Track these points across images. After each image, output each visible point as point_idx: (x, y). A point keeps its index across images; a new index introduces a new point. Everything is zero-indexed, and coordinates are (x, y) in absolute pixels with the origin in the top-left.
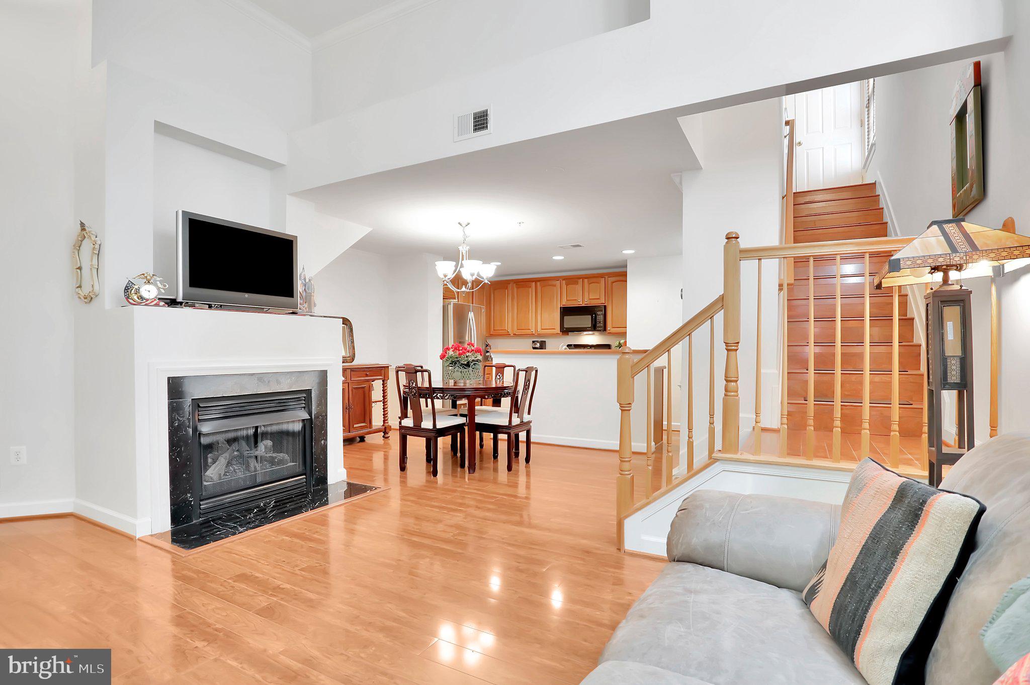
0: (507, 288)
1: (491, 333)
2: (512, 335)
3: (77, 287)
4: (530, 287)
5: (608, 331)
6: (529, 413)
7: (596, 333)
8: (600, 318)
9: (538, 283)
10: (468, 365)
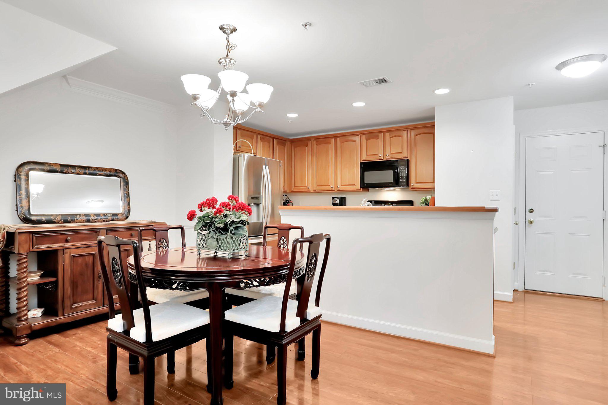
0: (307, 145)
1: (293, 189)
2: (312, 191)
4: (330, 143)
5: (411, 187)
6: (317, 304)
7: (398, 189)
8: (403, 172)
9: (338, 139)
10: (225, 229)
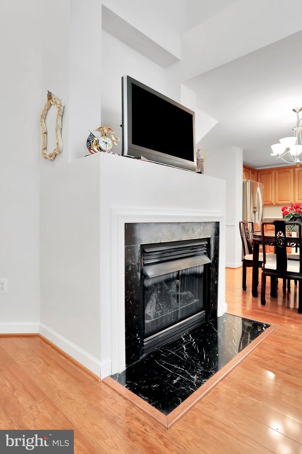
0: (271, 173)
2: (275, 204)
3: (44, 149)
